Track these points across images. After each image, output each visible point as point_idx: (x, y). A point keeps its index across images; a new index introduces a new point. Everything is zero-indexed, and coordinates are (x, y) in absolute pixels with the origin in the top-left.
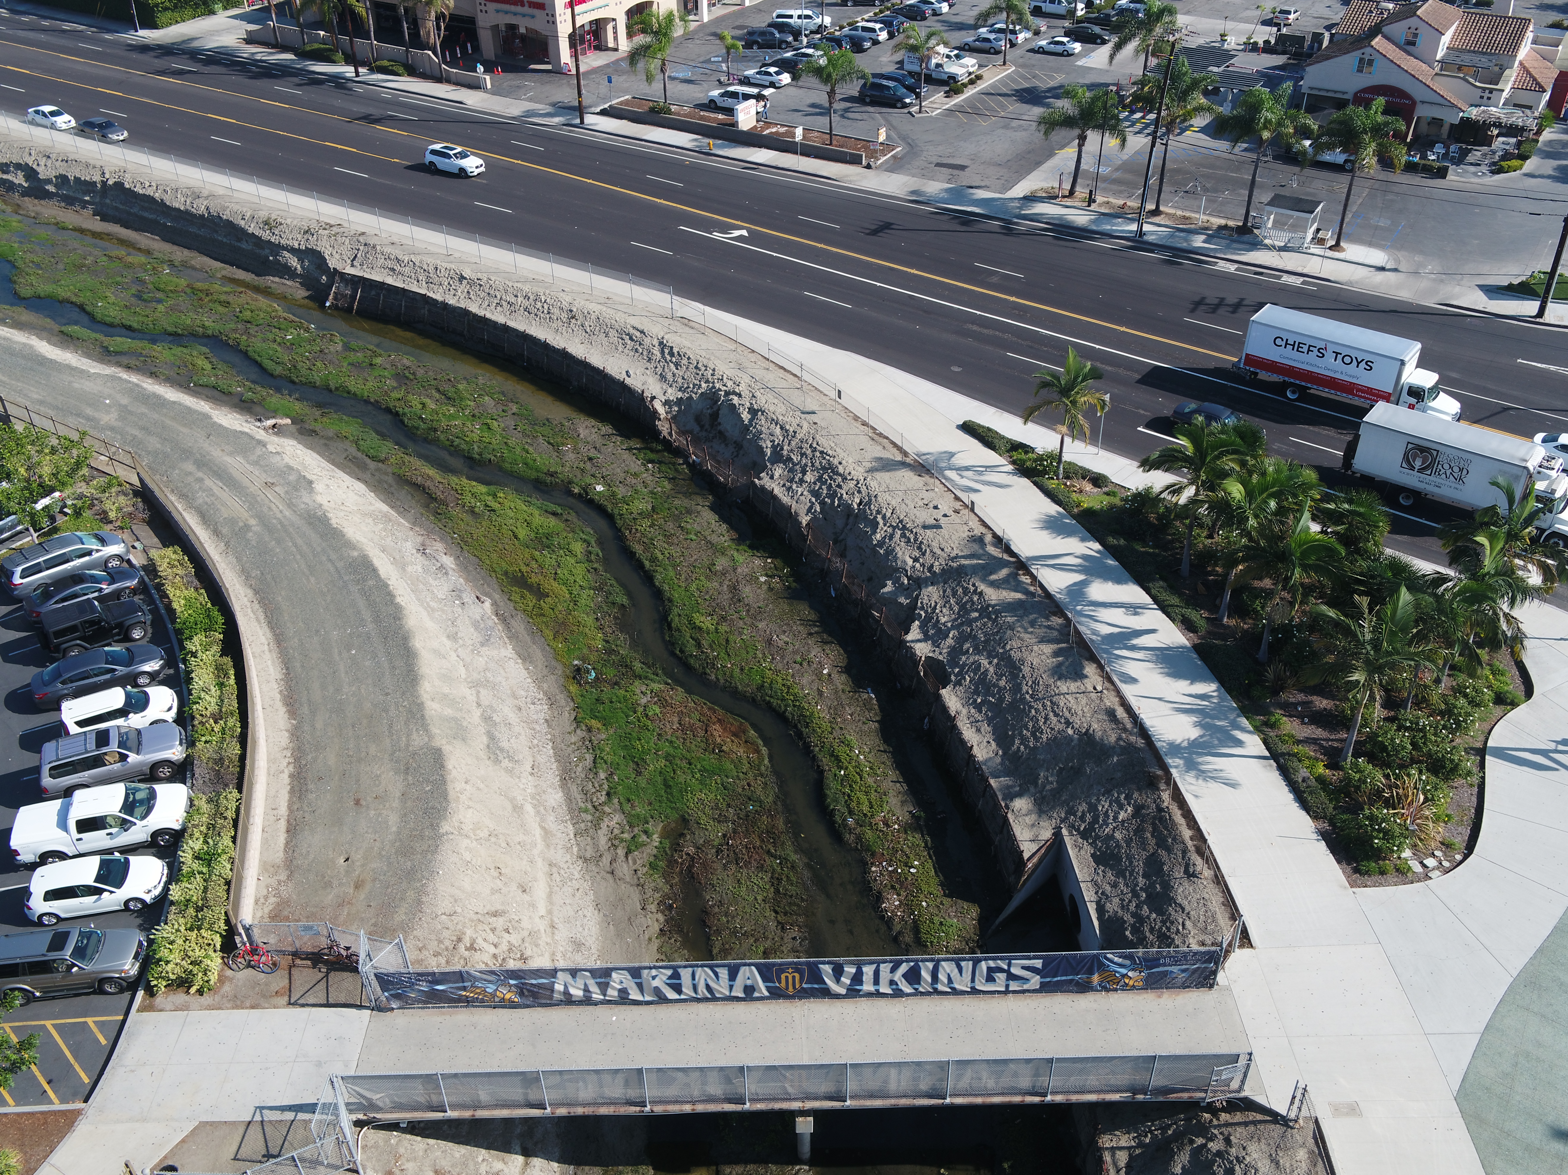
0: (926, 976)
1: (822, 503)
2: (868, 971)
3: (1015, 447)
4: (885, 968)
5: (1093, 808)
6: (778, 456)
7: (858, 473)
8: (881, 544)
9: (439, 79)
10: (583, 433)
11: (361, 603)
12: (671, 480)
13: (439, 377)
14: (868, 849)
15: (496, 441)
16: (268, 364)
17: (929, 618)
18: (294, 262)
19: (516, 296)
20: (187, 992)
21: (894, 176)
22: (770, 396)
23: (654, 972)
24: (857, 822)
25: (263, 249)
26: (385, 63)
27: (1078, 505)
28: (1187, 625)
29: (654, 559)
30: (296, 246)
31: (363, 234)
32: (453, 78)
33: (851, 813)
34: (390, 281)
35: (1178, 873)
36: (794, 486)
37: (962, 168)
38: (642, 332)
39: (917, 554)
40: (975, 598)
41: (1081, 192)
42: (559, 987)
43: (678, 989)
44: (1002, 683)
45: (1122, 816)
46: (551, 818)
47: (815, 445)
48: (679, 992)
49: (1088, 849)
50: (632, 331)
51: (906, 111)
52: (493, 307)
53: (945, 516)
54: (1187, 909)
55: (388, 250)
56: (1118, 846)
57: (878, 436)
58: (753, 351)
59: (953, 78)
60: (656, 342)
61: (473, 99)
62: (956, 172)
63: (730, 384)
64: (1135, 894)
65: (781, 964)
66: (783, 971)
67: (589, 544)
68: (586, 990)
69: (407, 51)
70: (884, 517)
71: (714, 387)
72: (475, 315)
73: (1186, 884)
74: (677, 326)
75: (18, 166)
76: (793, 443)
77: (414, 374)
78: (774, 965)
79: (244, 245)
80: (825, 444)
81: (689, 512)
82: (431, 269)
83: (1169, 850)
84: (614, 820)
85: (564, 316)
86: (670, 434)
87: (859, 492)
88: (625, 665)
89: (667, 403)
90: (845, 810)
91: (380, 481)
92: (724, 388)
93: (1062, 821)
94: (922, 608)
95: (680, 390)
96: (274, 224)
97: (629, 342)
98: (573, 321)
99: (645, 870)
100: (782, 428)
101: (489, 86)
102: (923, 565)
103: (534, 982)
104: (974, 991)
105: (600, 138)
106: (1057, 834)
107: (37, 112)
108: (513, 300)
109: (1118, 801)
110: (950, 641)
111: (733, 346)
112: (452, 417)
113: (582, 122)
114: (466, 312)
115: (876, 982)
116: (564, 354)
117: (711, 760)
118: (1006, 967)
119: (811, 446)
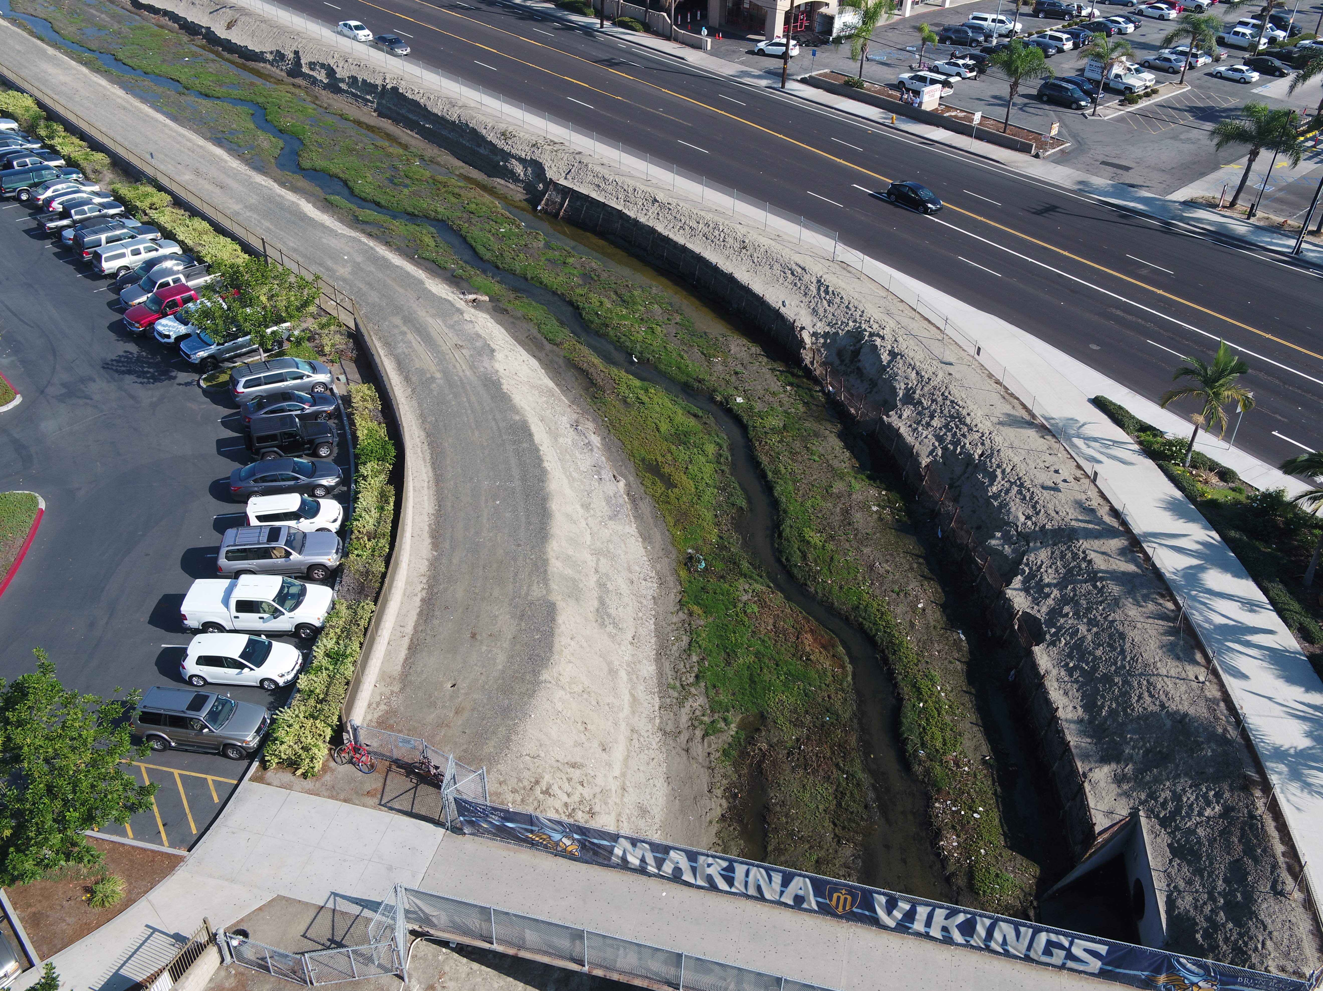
0: (981, 930)
1: (945, 449)
2: (922, 912)
3: (1144, 428)
4: (940, 914)
5: (1177, 797)
6: (909, 398)
7: (985, 426)
8: (996, 496)
9: (668, 38)
10: (734, 349)
11: (513, 461)
12: (806, 404)
13: (619, 282)
14: (935, 784)
15: (657, 344)
16: (481, 249)
17: (1032, 576)
18: (519, 169)
19: (698, 223)
20: (294, 774)
21: (1060, 167)
22: (912, 343)
23: (710, 860)
24: (928, 755)
25: (497, 155)
26: (627, 19)
27: (1202, 495)
28: (1304, 634)
29: (776, 472)
30: (523, 156)
31: (580, 153)
32: (680, 38)
33: (923, 745)
34: (594, 195)
35: (1264, 887)
36: (920, 429)
37: (1127, 169)
38: (804, 269)
39: (1030, 512)
40: (1084, 565)
41: (1243, 205)
42: (618, 851)
43: (730, 881)
44: (1099, 653)
45: (1208, 812)
46: (641, 687)
47: (946, 394)
48: (731, 884)
49: (1164, 839)
50: (794, 267)
51: (1080, 112)
52: (676, 230)
53: (1065, 481)
54: (1270, 927)
55: (598, 169)
56: (1199, 842)
57: (1009, 395)
58: (902, 301)
59: (1129, 89)
60: (814, 280)
61: (693, 57)
62: (1119, 171)
63: (875, 326)
64: (1212, 898)
65: (836, 884)
66: (836, 890)
67: (721, 447)
68: (643, 860)
69: (646, 11)
70: (1003, 472)
71: (860, 327)
72: (660, 234)
73: (1271, 901)
74: (836, 268)
75: (323, 66)
76: (926, 389)
77: (598, 276)
78: (829, 882)
79: (482, 151)
80: (957, 393)
81: (816, 435)
82: (630, 190)
83: (1256, 860)
84: (698, 702)
85: (737, 245)
86: (812, 363)
87: (983, 444)
88: (734, 562)
89: (814, 334)
90: (917, 741)
91: (551, 362)
92: (870, 329)
93: (1142, 803)
94: (1027, 565)
95: (828, 325)
96: (509, 136)
97: (790, 276)
98: (744, 251)
99: (718, 755)
100: (917, 373)
101: (709, 48)
102: (1035, 524)
103: (596, 841)
104: (1027, 959)
105: (796, 102)
106: (1134, 815)
107: (345, 25)
108: (695, 225)
109: (1205, 796)
110: (1050, 602)
111: (884, 294)
112: (623, 317)
113: (783, 87)
114: (652, 231)
115: (928, 923)
116: (730, 278)
117: (797, 666)
118: (1067, 944)
119: (943, 394)
